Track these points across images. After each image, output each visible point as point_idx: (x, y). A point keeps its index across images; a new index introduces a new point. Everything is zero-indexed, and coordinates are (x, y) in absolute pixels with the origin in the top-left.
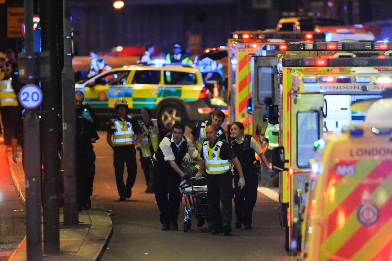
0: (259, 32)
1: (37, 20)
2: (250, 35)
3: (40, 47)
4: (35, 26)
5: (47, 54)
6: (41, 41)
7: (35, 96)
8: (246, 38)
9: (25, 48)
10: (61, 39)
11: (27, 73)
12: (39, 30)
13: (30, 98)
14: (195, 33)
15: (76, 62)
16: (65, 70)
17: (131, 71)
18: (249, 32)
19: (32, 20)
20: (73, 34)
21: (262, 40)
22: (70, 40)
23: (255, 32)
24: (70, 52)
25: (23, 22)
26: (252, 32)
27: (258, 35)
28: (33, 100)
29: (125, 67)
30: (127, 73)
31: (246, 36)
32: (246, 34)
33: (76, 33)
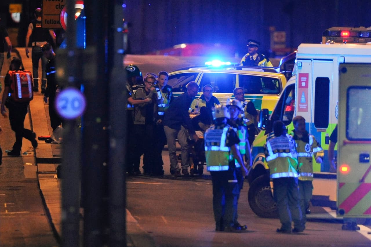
0: (362, 28)
1: (80, 6)
2: (350, 32)
3: (84, 40)
4: (78, 14)
5: (93, 50)
6: (86, 34)
7: (76, 104)
8: (345, 36)
9: (64, 42)
10: (112, 31)
11: (68, 72)
12: (83, 19)
13: (69, 106)
14: (280, 29)
15: (129, 61)
16: (115, 72)
17: (198, 73)
18: (349, 29)
19: (74, 6)
20: (125, 26)
21: (366, 39)
22: (122, 34)
23: (357, 29)
24: (122, 48)
25: (62, 8)
26: (353, 29)
27: (360, 33)
28: (74, 108)
29: (190, 69)
30: (193, 76)
31: (345, 34)
32: (345, 31)
33: (129, 25)
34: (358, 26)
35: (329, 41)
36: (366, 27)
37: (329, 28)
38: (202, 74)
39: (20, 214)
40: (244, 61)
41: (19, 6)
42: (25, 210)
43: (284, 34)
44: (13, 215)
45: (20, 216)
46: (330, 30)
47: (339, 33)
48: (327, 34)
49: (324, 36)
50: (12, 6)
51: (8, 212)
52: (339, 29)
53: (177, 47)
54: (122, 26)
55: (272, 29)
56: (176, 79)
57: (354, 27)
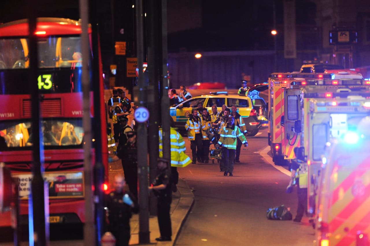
0: (288, 73)
1: (145, 65)
2: (282, 75)
3: (148, 83)
4: (145, 69)
5: (152, 87)
6: (149, 79)
7: (145, 115)
8: (280, 77)
9: (138, 83)
10: (162, 78)
11: (140, 99)
12: (147, 72)
13: (141, 116)
14: (248, 74)
16: (164, 98)
17: (206, 98)
18: (282, 73)
19: (142, 66)
20: (168, 75)
21: (290, 79)
22: (167, 79)
23: (286, 74)
24: (167, 86)
25: (137, 67)
26: (284, 74)
27: (287, 75)
28: (143, 117)
29: (202, 96)
30: (204, 99)
31: (280, 76)
32: (280, 75)
33: (171, 74)
34: (286, 72)
35: (272, 80)
36: (291, 72)
37: (272, 73)
38: (208, 99)
39: (118, 171)
40: (240, 91)
41: (115, 66)
42: (120, 169)
43: (249, 77)
44: (114, 171)
45: (118, 172)
46: (272, 74)
47: (277, 75)
48: (270, 76)
49: (269, 77)
50: (112, 66)
51: (112, 170)
52: (277, 73)
53: (195, 85)
54: (167, 75)
55: (243, 74)
56: (195, 101)
57: (285, 73)
